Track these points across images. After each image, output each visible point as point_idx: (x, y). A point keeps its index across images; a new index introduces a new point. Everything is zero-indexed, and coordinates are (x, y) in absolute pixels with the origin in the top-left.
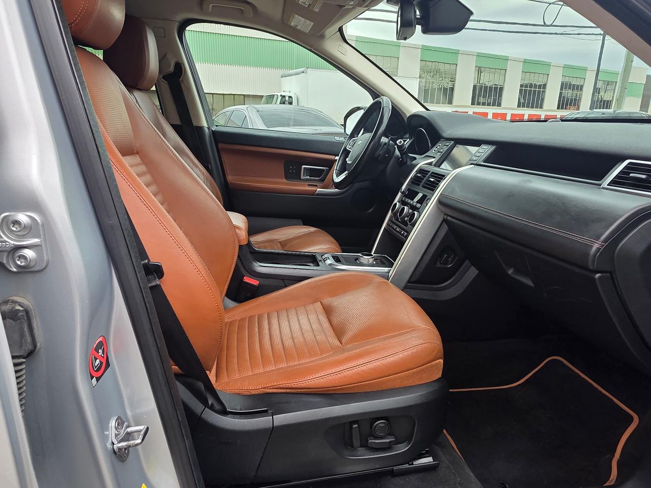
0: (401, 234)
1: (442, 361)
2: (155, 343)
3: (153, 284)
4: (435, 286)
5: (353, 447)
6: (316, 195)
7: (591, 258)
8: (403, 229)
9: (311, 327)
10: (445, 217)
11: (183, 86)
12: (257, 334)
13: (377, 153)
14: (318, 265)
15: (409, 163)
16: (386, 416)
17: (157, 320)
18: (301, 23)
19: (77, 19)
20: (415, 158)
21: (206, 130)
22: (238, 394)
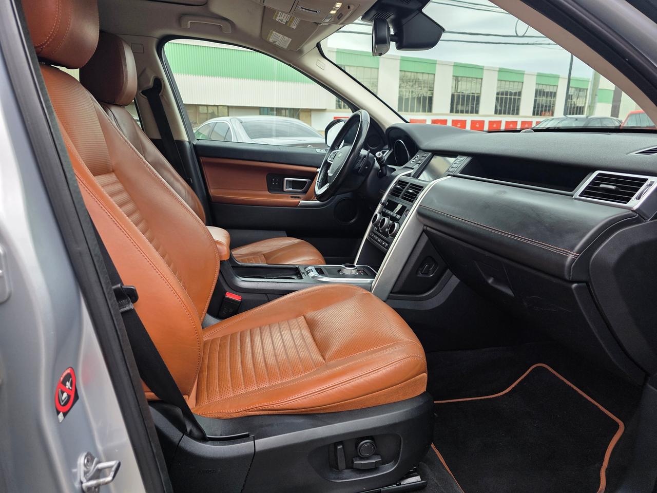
0: (383, 246)
1: (425, 375)
2: (126, 372)
3: (127, 308)
4: (417, 296)
5: (337, 468)
6: (299, 207)
7: (566, 268)
8: (384, 240)
9: (294, 343)
10: (425, 227)
11: (162, 101)
12: (239, 353)
13: (357, 166)
14: (301, 278)
15: (388, 173)
16: (372, 435)
17: (130, 347)
18: (279, 39)
19: (48, 40)
20: (394, 170)
21: (187, 144)
22: (219, 418)
